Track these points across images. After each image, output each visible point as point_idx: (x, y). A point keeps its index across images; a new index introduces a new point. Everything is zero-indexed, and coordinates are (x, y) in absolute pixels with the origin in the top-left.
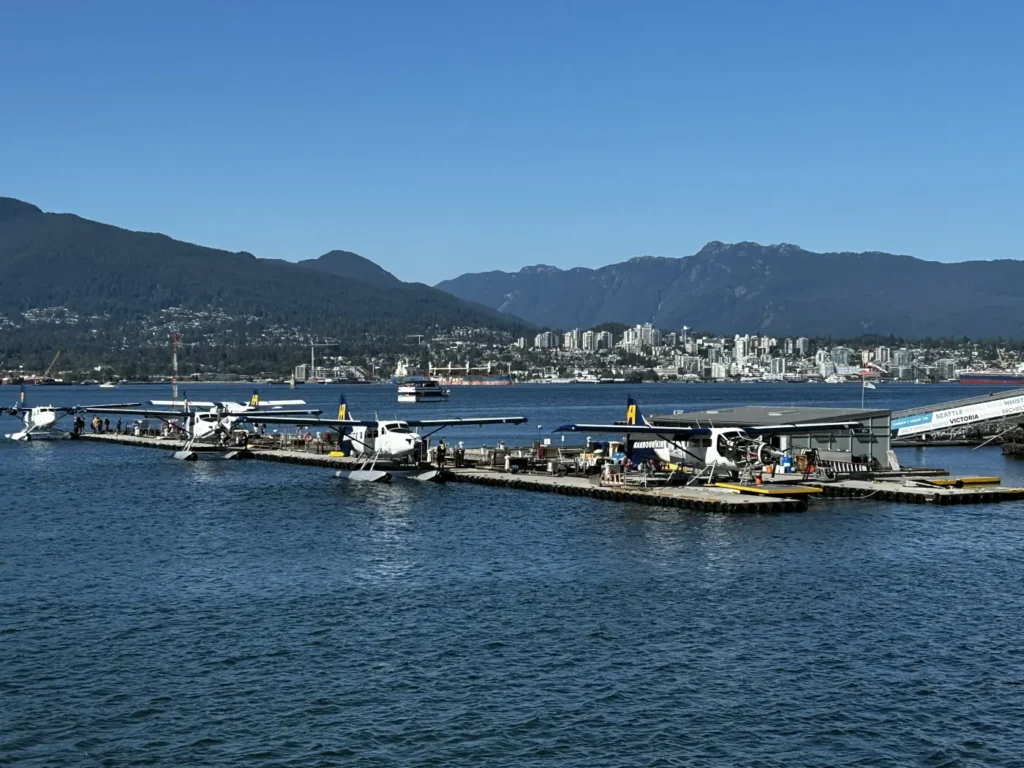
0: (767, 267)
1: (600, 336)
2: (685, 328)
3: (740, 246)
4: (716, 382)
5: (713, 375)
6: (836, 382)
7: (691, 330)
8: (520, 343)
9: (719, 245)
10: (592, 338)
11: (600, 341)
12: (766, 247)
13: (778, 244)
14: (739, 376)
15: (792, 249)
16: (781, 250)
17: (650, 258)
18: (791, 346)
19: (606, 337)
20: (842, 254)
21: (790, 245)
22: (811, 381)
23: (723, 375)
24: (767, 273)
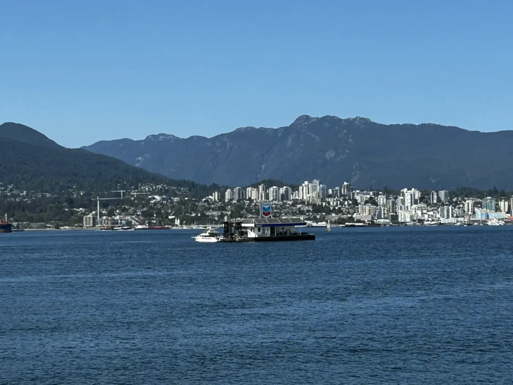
0: (350, 136)
1: (282, 190)
2: (345, 183)
3: (325, 119)
4: (406, 225)
5: (400, 220)
6: (498, 225)
7: (350, 185)
8: (215, 196)
9: (307, 118)
10: (277, 192)
11: (282, 195)
12: (345, 120)
13: (355, 117)
14: (420, 221)
15: (365, 121)
16: (356, 122)
17: (252, 128)
18: (435, 197)
19: (287, 191)
20: (404, 125)
21: (363, 119)
22: (476, 224)
23: (408, 220)
24: (350, 140)
